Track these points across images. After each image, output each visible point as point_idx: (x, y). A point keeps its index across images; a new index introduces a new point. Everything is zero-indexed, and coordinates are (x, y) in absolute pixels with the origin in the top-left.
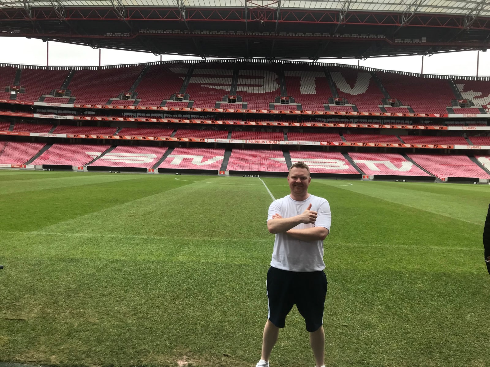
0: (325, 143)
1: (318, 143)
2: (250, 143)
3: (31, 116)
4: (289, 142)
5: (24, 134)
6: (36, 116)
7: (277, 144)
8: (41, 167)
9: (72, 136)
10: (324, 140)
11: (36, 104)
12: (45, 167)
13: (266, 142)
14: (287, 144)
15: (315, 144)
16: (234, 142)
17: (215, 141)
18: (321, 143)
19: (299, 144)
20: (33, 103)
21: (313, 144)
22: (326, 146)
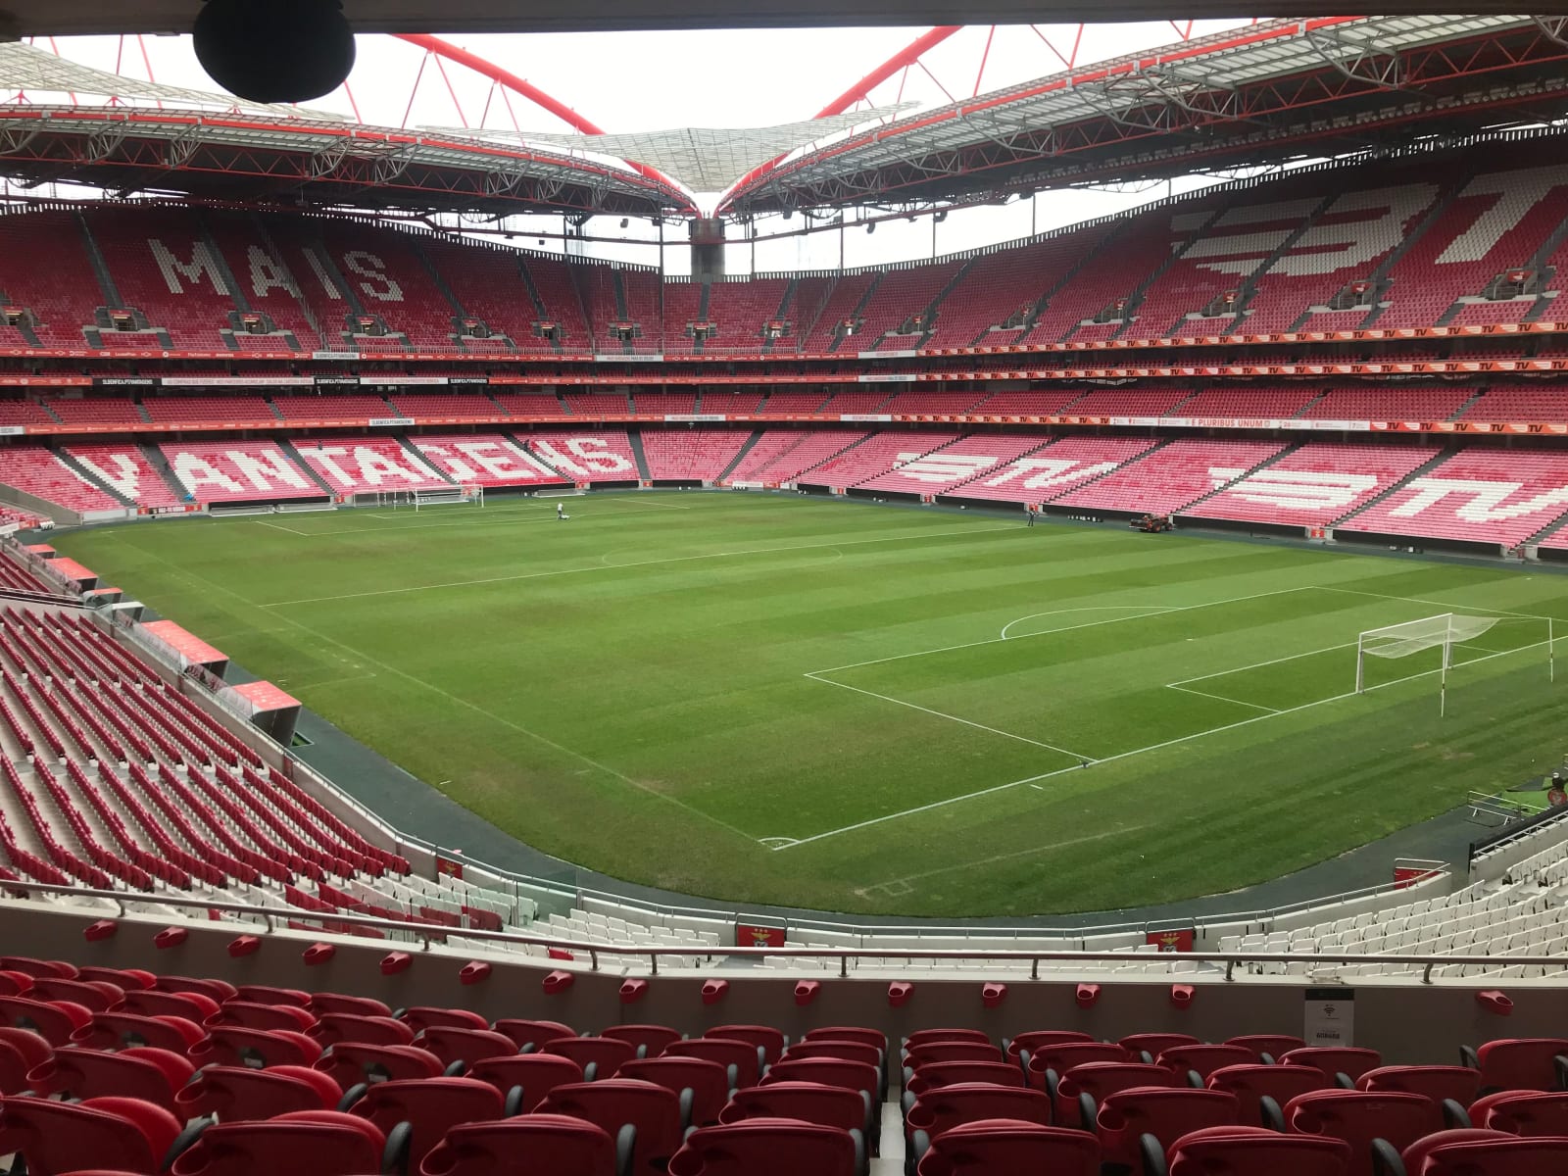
0: (1382, 426)
1: (1364, 426)
2: (1202, 425)
3: (855, 379)
4: (1291, 421)
5: (832, 418)
6: (863, 379)
7: (1263, 427)
8: (795, 488)
9: (899, 418)
10: (1379, 417)
11: (862, 355)
12: (801, 487)
13: (1236, 423)
14: (1287, 428)
15: (1355, 429)
16: (1167, 425)
17: (1130, 421)
18: (1372, 426)
19: (1315, 428)
20: (857, 354)
21: (1352, 429)
22: (1382, 434)
